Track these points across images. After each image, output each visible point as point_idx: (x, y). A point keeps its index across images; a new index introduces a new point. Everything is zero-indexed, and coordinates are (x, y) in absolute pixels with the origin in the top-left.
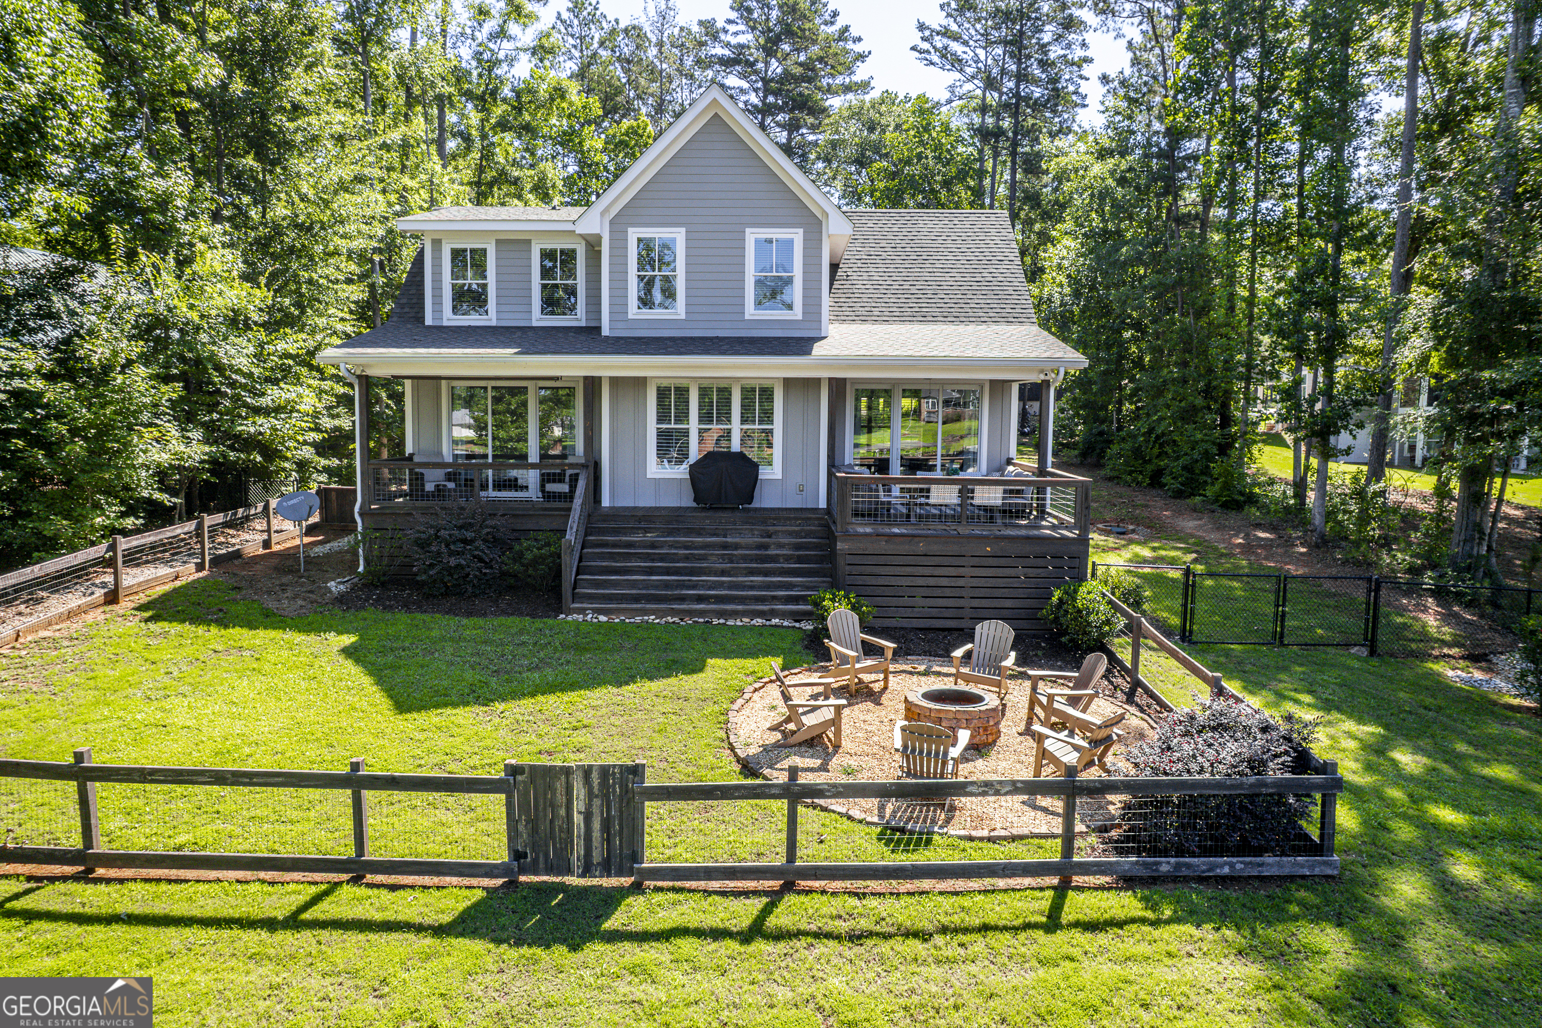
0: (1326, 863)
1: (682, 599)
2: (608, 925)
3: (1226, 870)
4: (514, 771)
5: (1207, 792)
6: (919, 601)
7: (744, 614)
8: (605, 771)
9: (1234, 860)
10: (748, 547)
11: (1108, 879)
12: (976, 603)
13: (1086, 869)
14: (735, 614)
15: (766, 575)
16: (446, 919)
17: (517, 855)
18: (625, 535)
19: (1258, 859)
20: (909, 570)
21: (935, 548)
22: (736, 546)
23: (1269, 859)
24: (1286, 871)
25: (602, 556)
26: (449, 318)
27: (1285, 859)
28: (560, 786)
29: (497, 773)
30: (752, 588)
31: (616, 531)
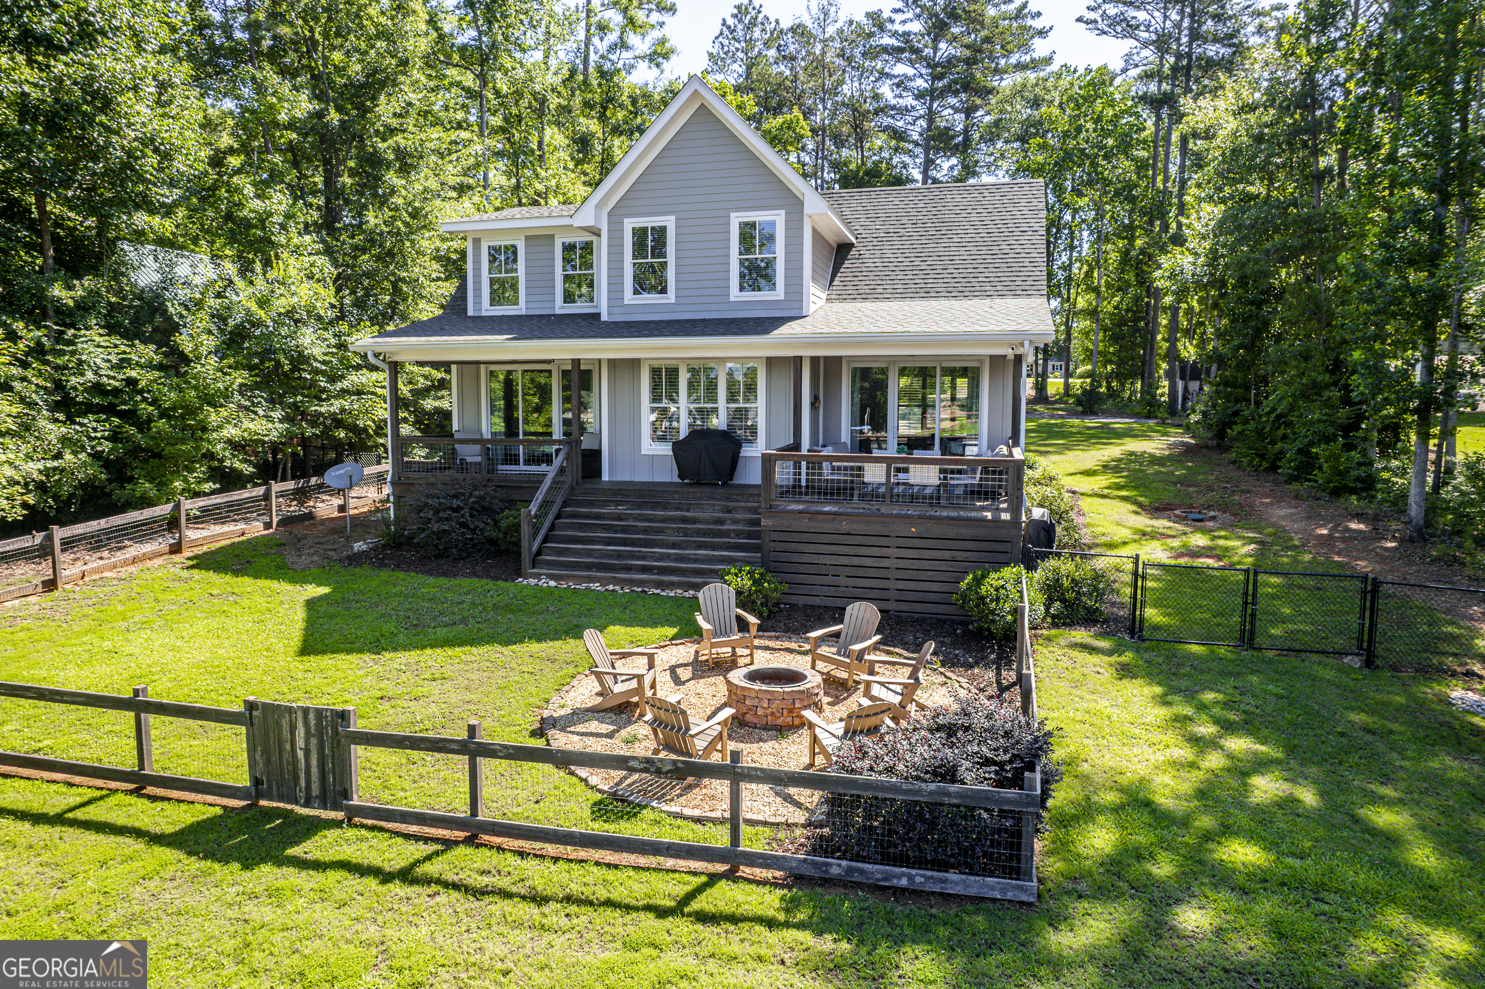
0: (1021, 888)
1: (628, 569)
2: (291, 852)
3: (904, 882)
4: (251, 706)
5: (881, 795)
6: (842, 580)
7: (679, 585)
8: (319, 712)
9: (914, 872)
10: (706, 522)
11: (778, 874)
12: (902, 585)
13: (753, 859)
14: (672, 585)
15: (713, 549)
16: (170, 829)
17: (257, 781)
18: (599, 507)
19: (941, 875)
20: (832, 549)
21: (859, 528)
22: (694, 521)
23: (952, 876)
24: (973, 892)
25: (571, 526)
26: (487, 309)
27: (972, 878)
28: (285, 722)
29: (238, 707)
30: (696, 561)
31: (591, 504)
